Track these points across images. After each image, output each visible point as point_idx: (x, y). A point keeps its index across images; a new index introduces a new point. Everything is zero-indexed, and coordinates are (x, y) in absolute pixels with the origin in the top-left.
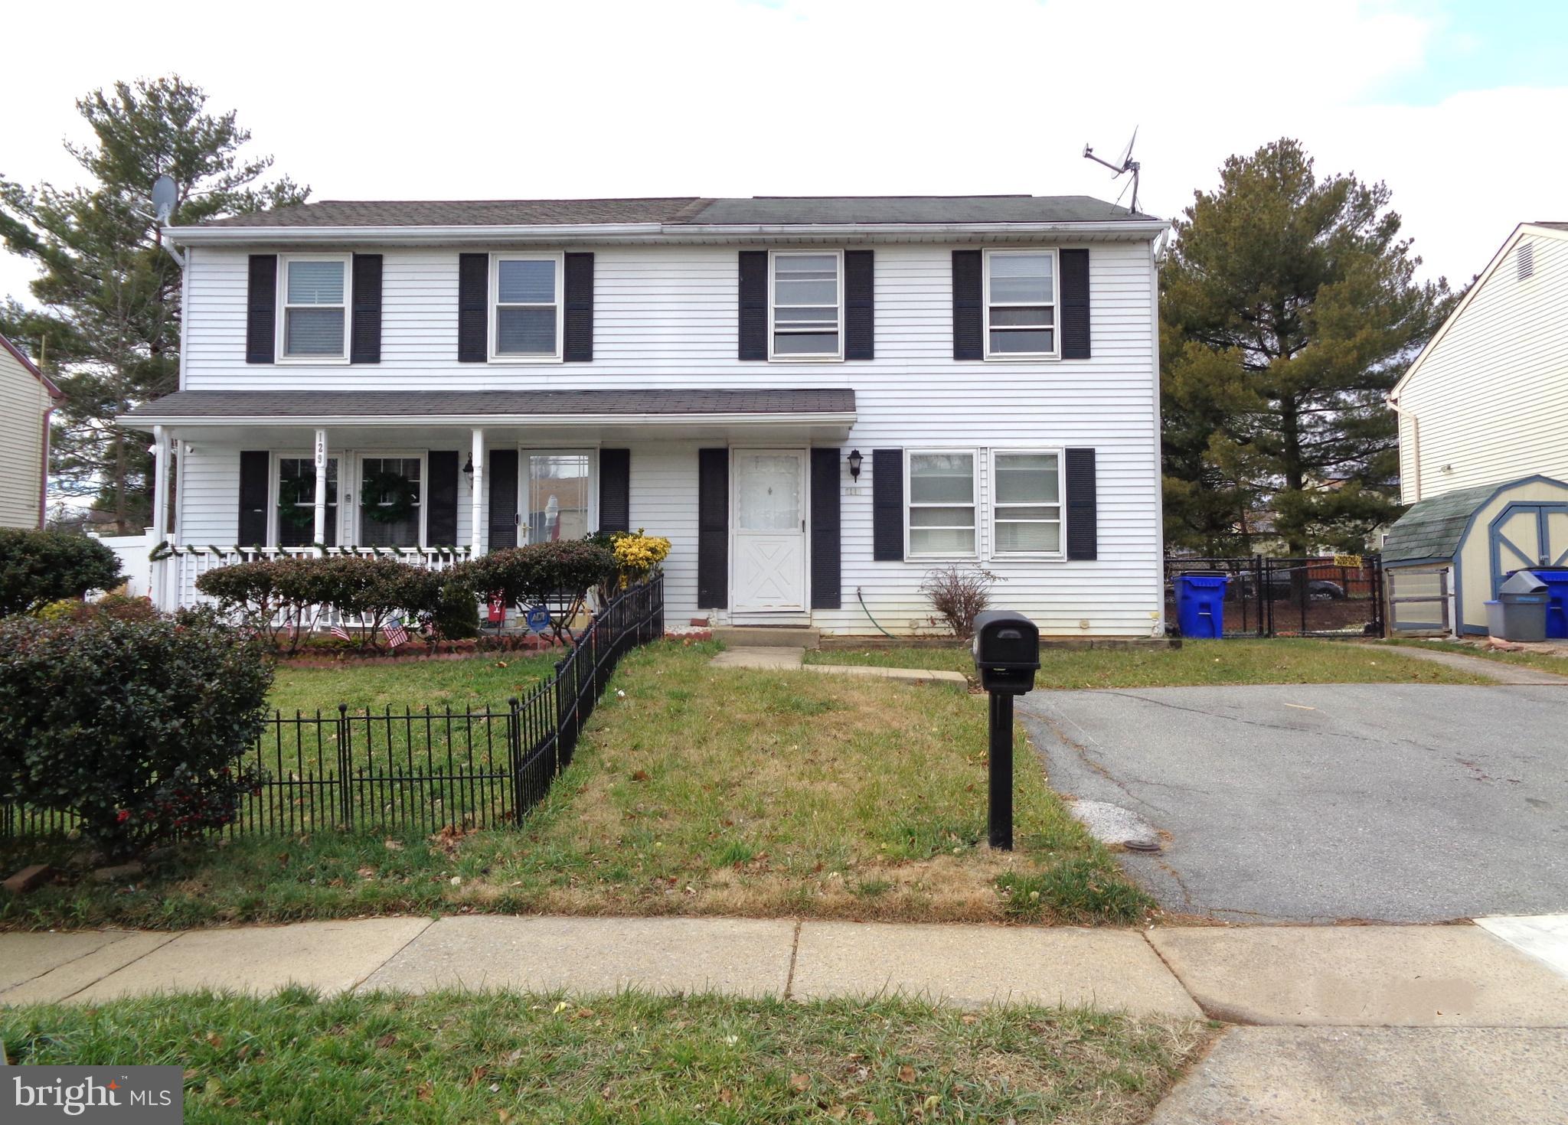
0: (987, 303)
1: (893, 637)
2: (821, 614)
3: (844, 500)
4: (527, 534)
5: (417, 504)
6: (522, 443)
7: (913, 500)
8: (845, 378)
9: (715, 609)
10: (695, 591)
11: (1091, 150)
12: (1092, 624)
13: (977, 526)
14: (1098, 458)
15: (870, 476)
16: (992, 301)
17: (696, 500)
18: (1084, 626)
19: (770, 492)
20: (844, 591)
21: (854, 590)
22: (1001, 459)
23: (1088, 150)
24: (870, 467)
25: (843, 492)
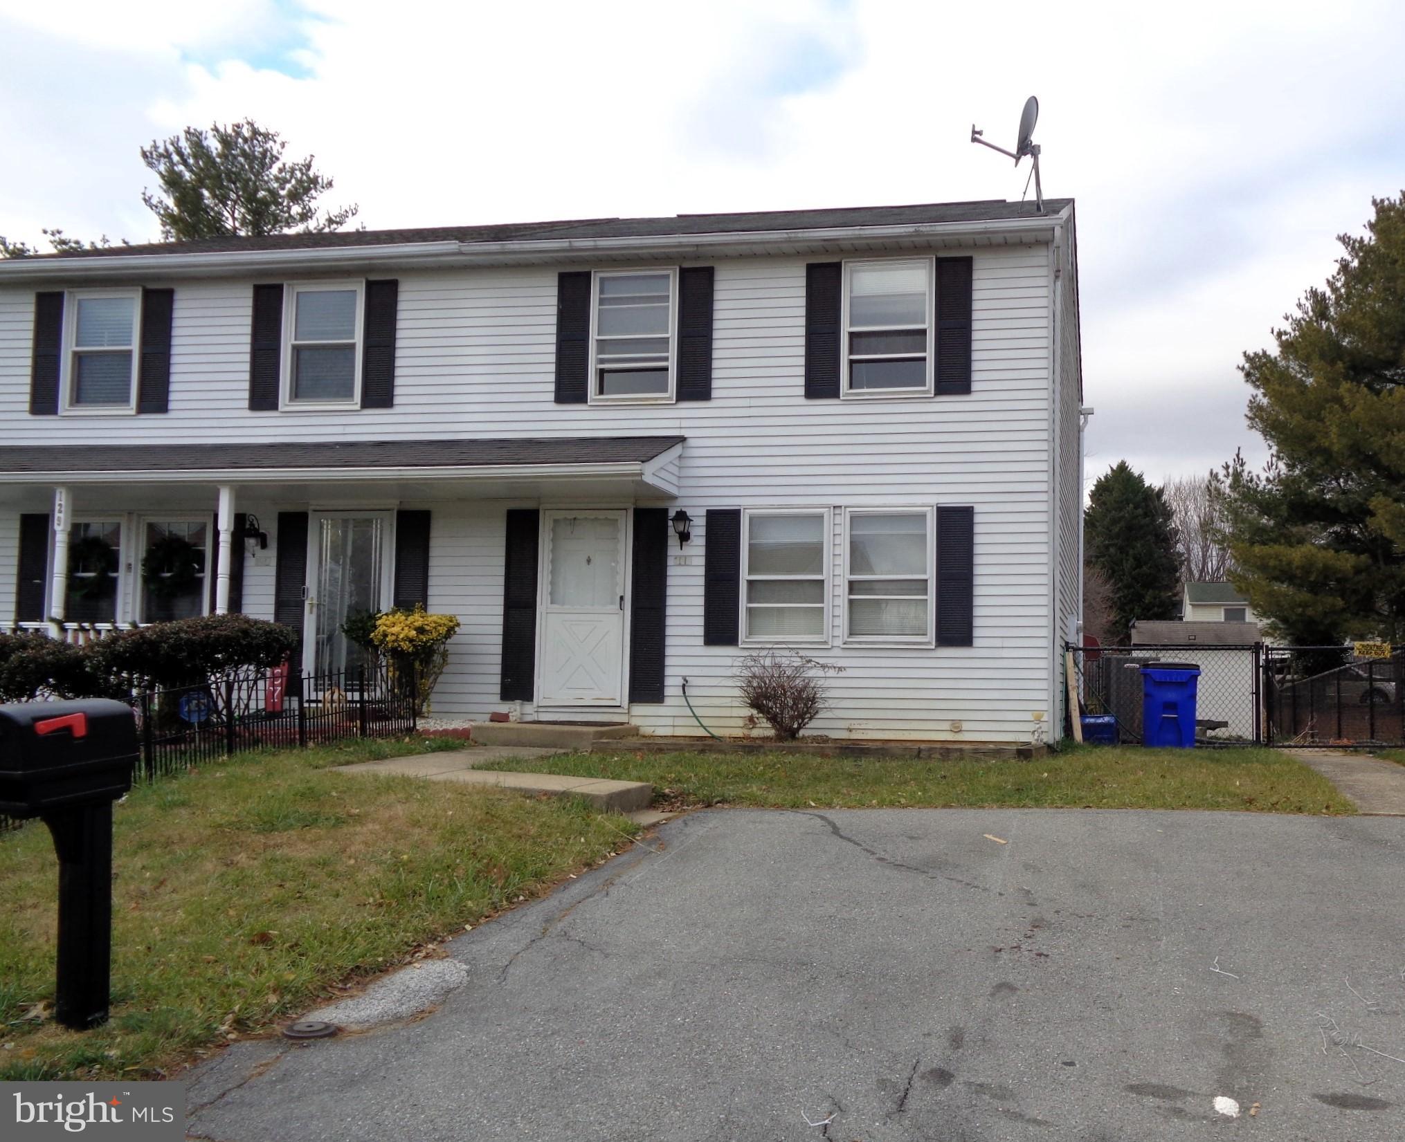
0: (846, 328)
1: (719, 738)
2: (641, 710)
3: (671, 571)
4: (315, 610)
5: (201, 575)
6: (314, 504)
7: (751, 571)
8: (676, 423)
9: (518, 702)
10: (498, 679)
11: (980, 133)
12: (965, 726)
13: (826, 605)
14: (977, 519)
15: (702, 541)
16: (851, 325)
17: (502, 571)
18: (956, 727)
19: (589, 561)
20: (668, 681)
21: (680, 681)
22: (856, 520)
23: (974, 132)
24: (702, 531)
25: (670, 561)
